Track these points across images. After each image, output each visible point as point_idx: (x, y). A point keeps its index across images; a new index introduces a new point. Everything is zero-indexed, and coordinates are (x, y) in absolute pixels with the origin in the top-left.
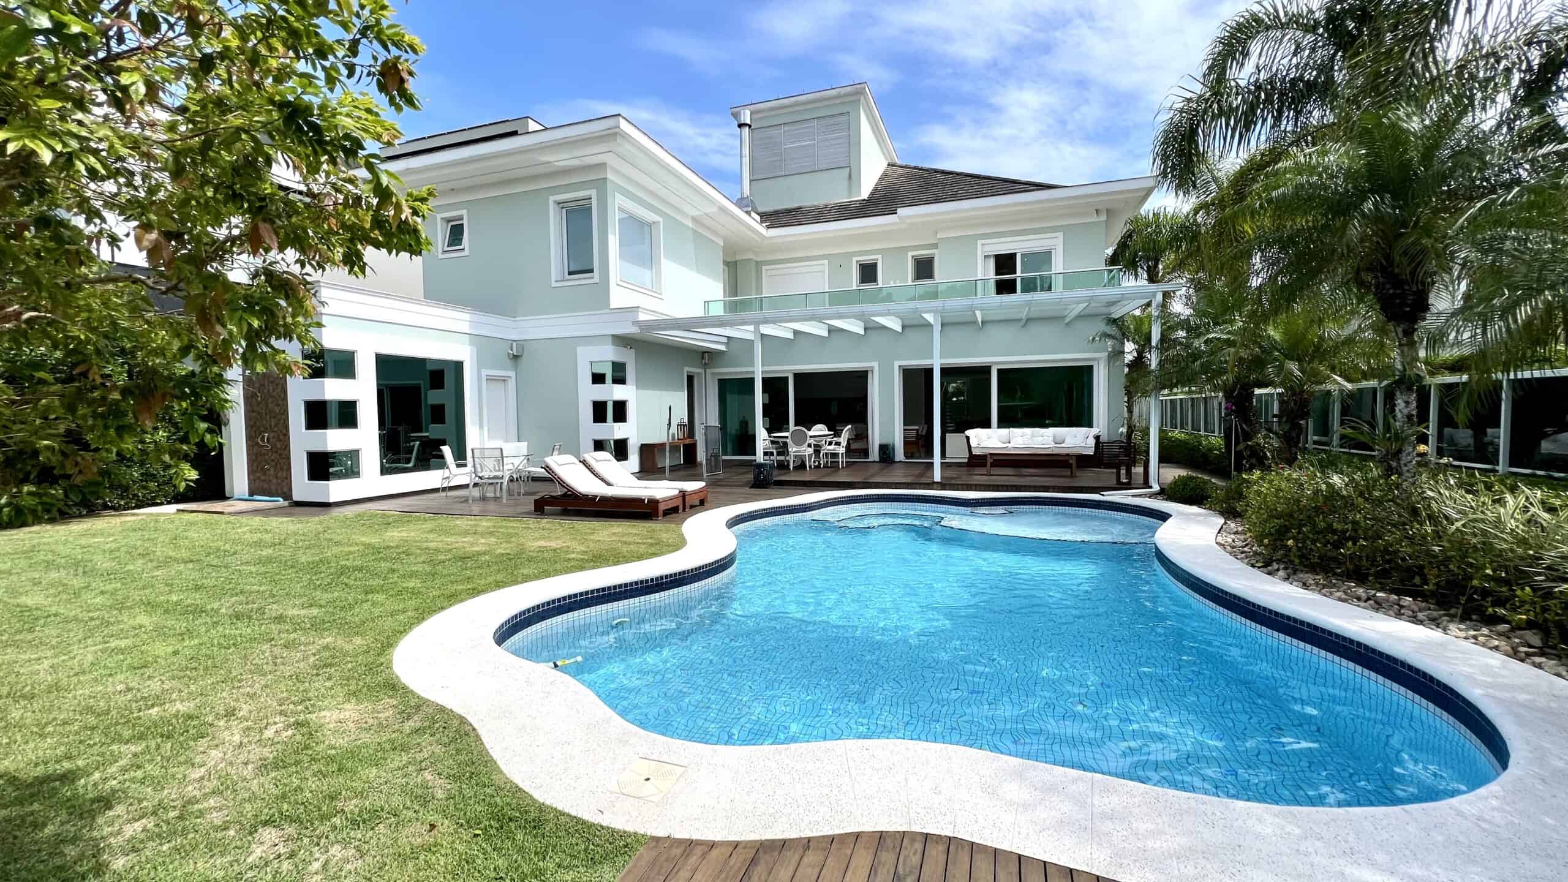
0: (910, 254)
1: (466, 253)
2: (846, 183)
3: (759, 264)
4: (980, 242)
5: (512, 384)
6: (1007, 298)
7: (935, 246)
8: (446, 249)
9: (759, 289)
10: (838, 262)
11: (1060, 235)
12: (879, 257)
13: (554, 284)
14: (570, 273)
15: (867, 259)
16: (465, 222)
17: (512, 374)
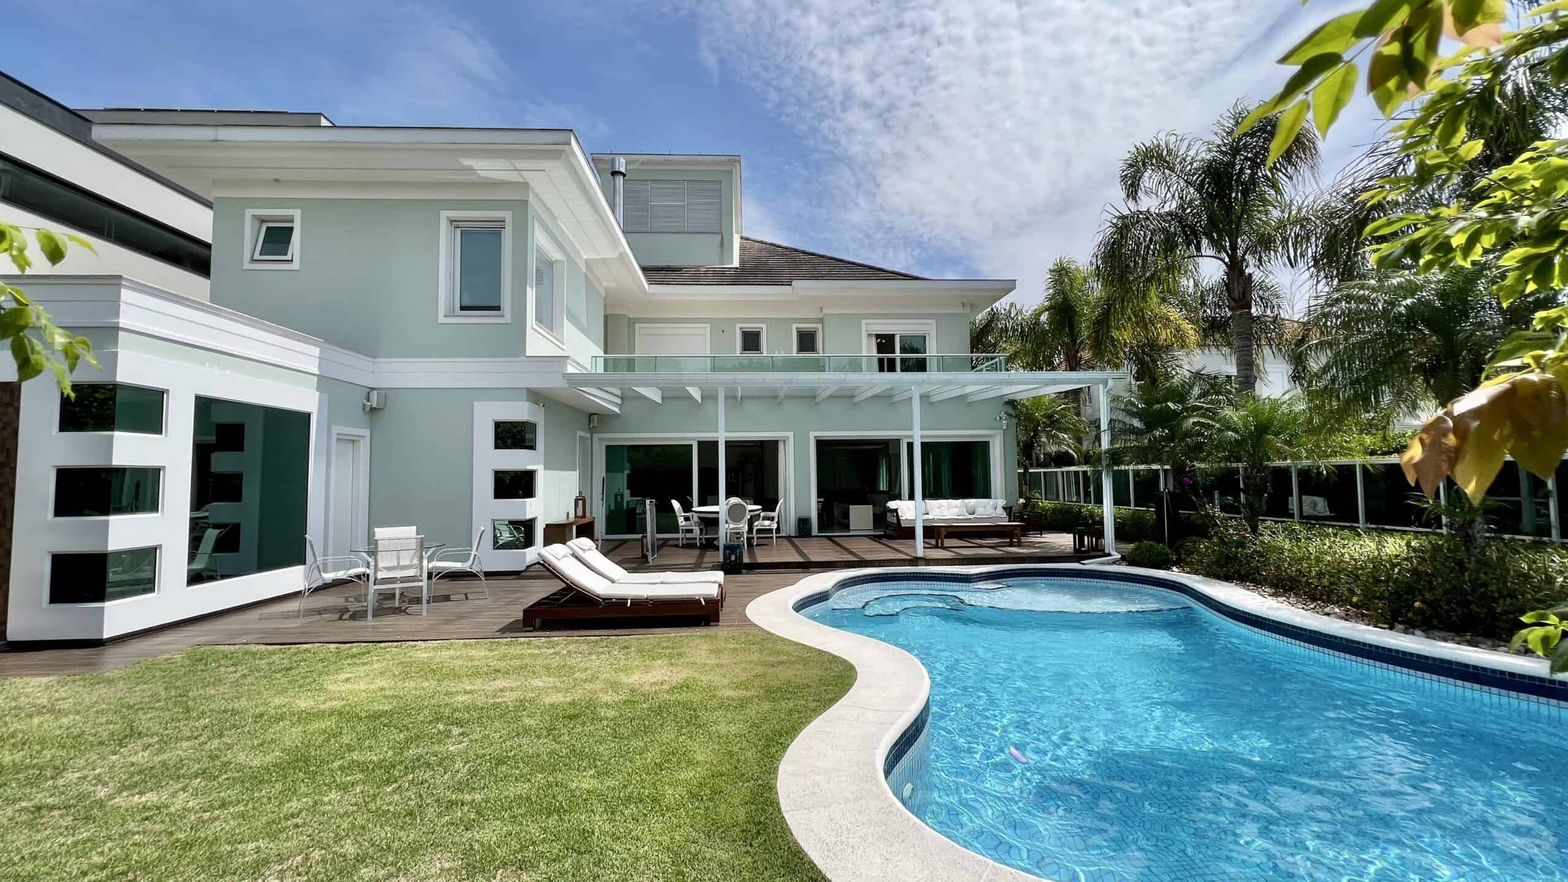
0: (795, 326)
1: (296, 265)
2: (719, 249)
3: (632, 322)
4: (864, 322)
5: (364, 447)
6: (887, 376)
7: (821, 321)
8: (257, 256)
9: (632, 350)
10: (720, 327)
11: (933, 322)
12: (764, 326)
13: (441, 319)
14: (462, 308)
15: (750, 326)
16: (297, 226)
17: (366, 433)
